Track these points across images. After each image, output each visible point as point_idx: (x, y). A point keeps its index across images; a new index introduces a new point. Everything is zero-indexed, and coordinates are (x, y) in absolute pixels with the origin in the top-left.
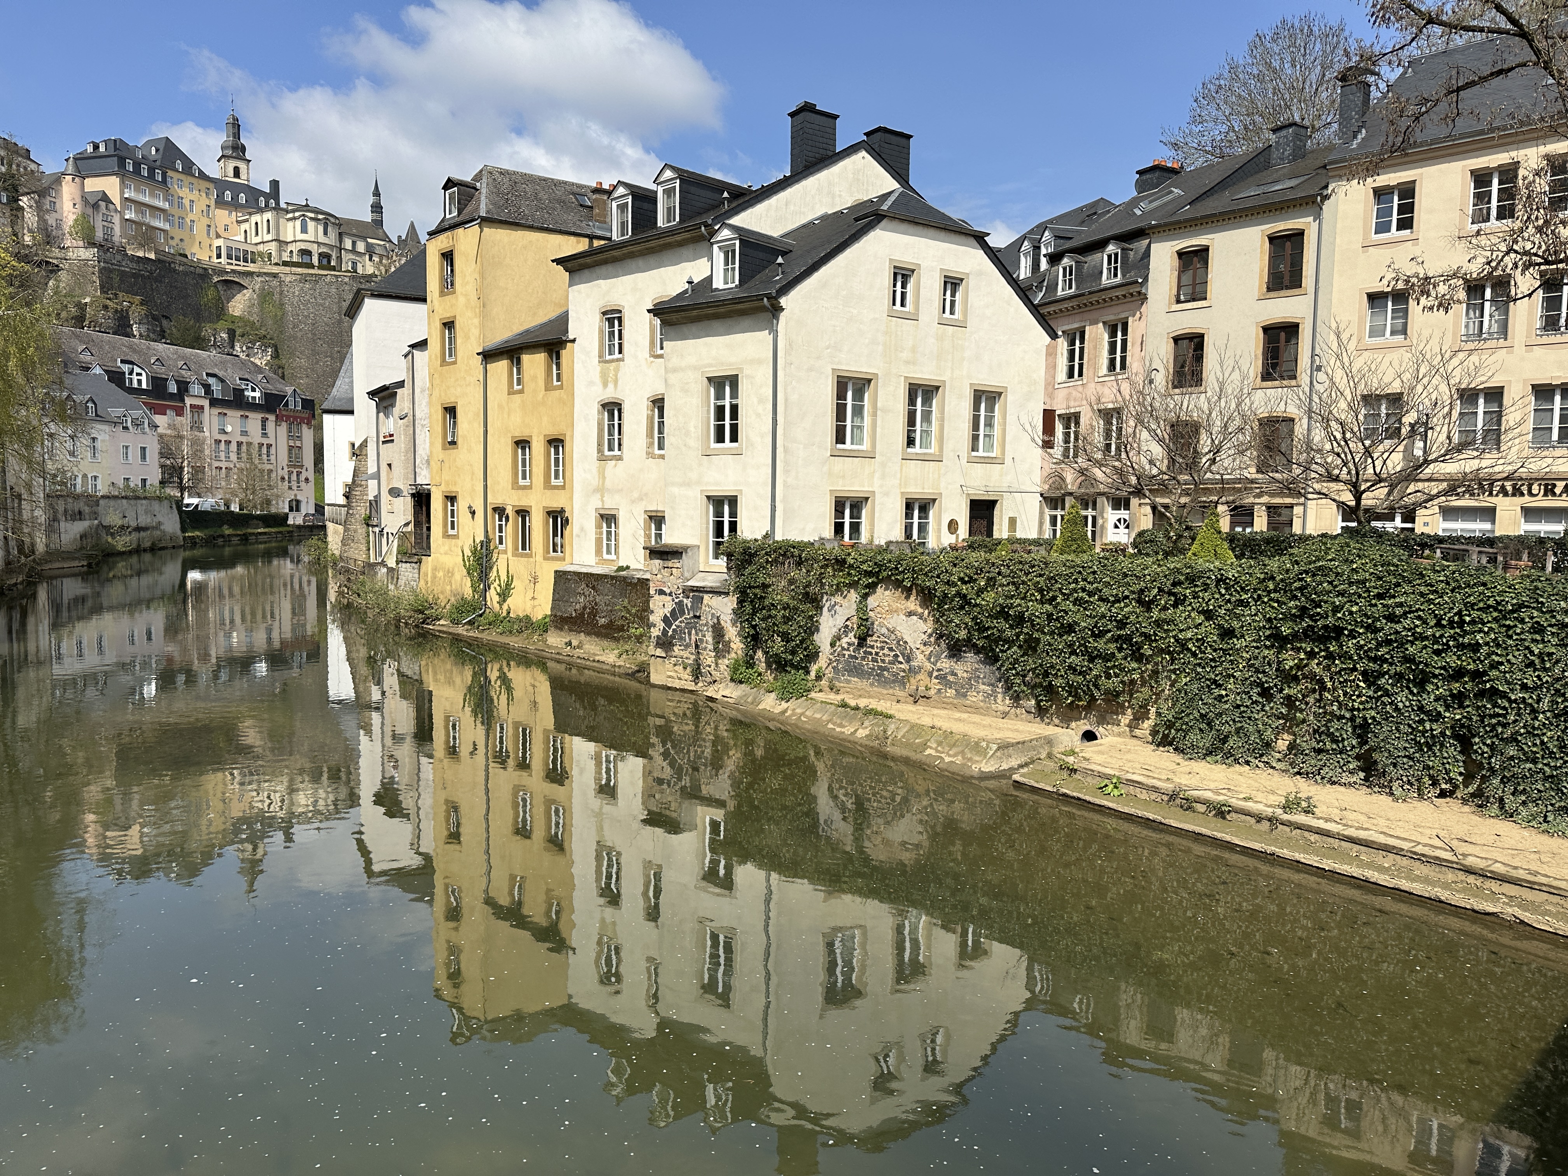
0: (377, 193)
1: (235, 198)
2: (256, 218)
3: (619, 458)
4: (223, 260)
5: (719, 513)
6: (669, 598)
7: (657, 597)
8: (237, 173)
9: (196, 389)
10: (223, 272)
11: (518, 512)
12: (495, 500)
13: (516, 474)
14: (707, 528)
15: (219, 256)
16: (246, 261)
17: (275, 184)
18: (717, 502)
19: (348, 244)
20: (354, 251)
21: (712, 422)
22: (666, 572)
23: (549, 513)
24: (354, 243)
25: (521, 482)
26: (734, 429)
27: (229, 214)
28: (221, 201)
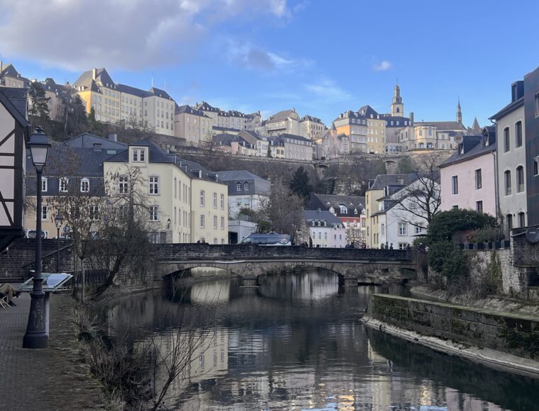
0: (459, 107)
1: (395, 123)
2: (403, 131)
4: (389, 152)
8: (398, 110)
9: (364, 212)
10: (388, 158)
15: (387, 150)
16: (397, 150)
17: (412, 114)
19: (440, 136)
20: (443, 139)
24: (443, 136)
27: (392, 130)
28: (389, 125)
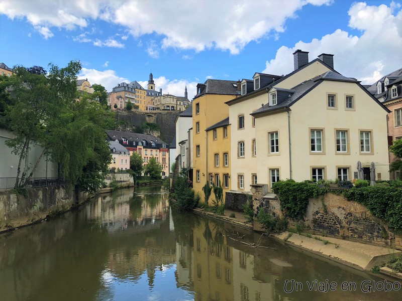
0: (186, 89)
1: (151, 94)
2: (156, 99)
3: (244, 158)
5: (273, 174)
6: (258, 201)
7: (255, 201)
8: (152, 88)
9: (140, 143)
10: (148, 113)
11: (216, 175)
12: (210, 171)
13: (215, 164)
14: (270, 179)
15: (147, 109)
16: (153, 110)
17: (161, 90)
18: (273, 170)
19: (178, 104)
20: (180, 105)
21: (270, 146)
22: (257, 193)
23: (224, 175)
24: (180, 103)
25: (217, 166)
26: (277, 148)
27: (150, 98)
28: (148, 95)
